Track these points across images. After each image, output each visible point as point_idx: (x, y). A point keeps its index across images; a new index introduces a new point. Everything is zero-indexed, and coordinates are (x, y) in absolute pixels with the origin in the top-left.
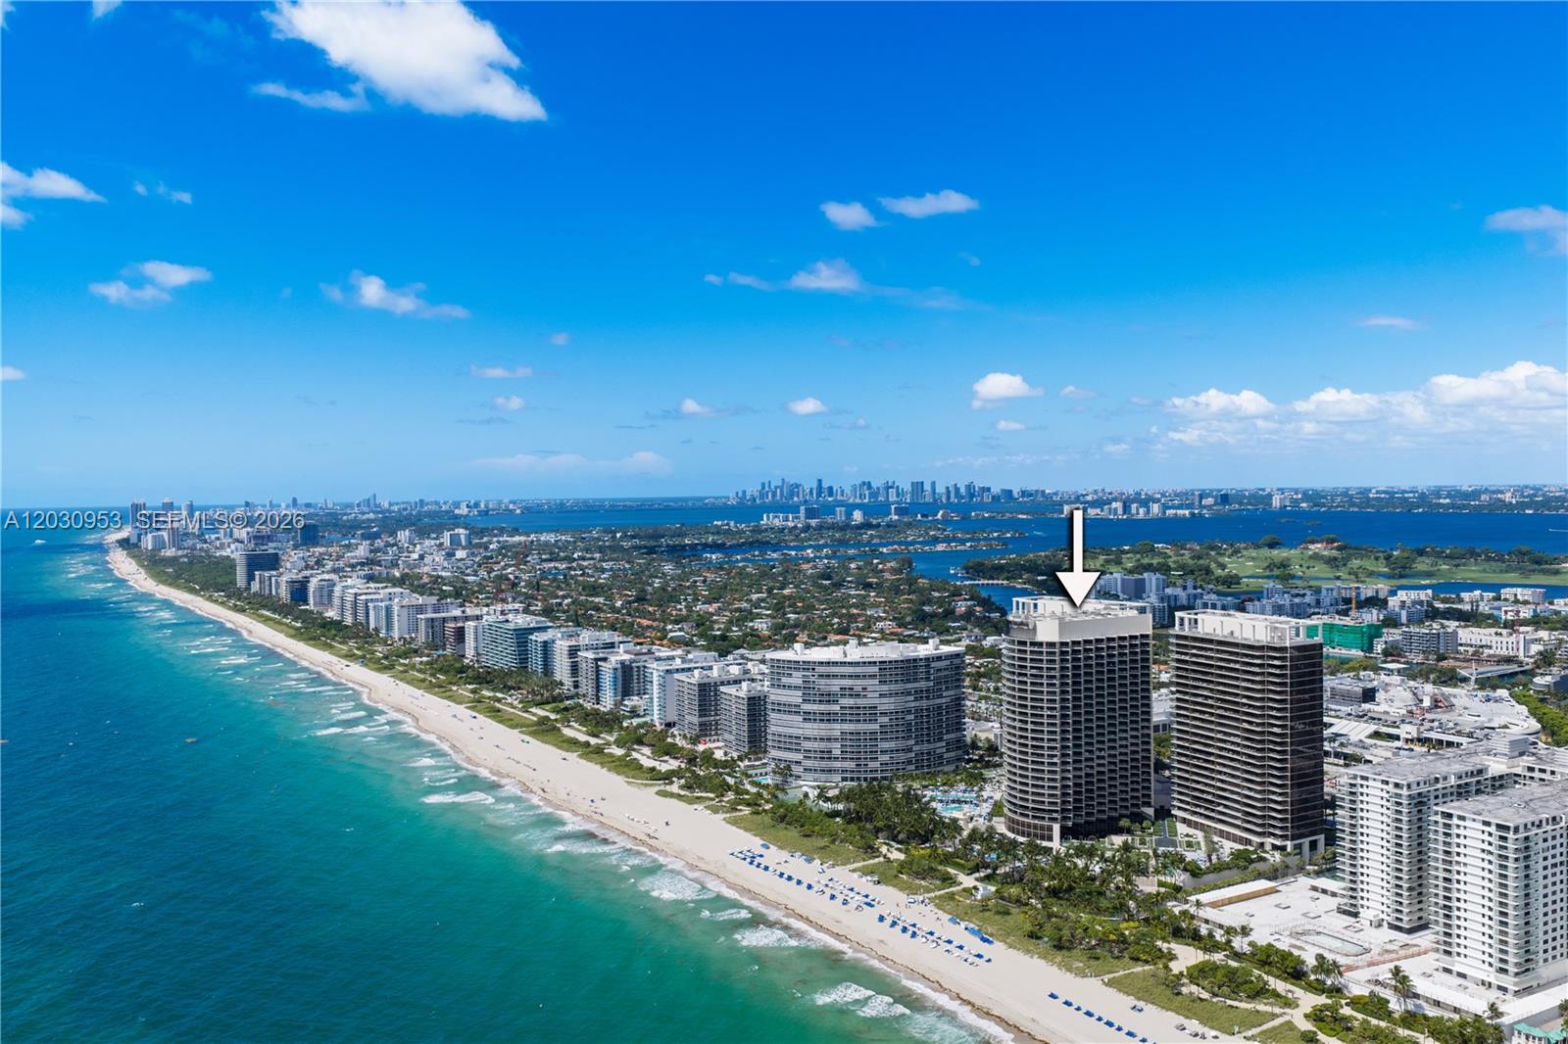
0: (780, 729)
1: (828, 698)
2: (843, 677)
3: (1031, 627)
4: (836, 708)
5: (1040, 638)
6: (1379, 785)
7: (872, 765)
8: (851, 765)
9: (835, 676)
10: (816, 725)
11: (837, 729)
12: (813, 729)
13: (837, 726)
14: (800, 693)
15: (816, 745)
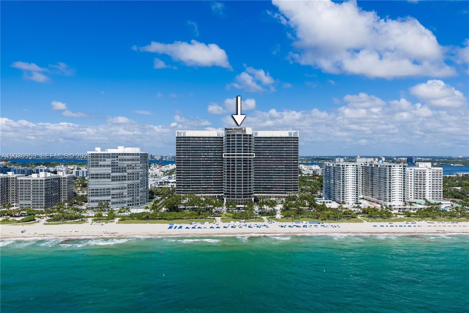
1: (123, 170)
2: (128, 160)
3: (243, 130)
4: (126, 174)
5: (247, 134)
6: (352, 167)
7: (137, 198)
8: (130, 199)
9: (125, 160)
10: (117, 182)
11: (126, 183)
12: (116, 184)
13: (127, 182)
14: (110, 168)
15: (117, 191)
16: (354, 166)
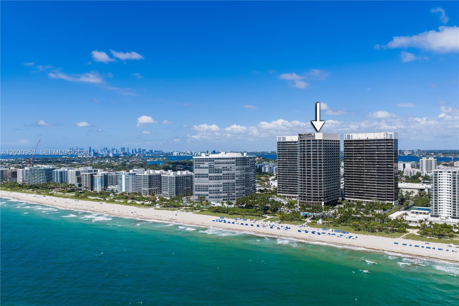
0: (199, 184)
1: (218, 171)
2: (224, 163)
3: (313, 135)
4: (221, 174)
5: (316, 139)
6: (447, 173)
7: (233, 194)
8: (226, 195)
9: (221, 163)
10: (214, 181)
11: (221, 182)
12: (213, 182)
13: (222, 181)
14: (208, 170)
15: (214, 188)
16: (450, 172)
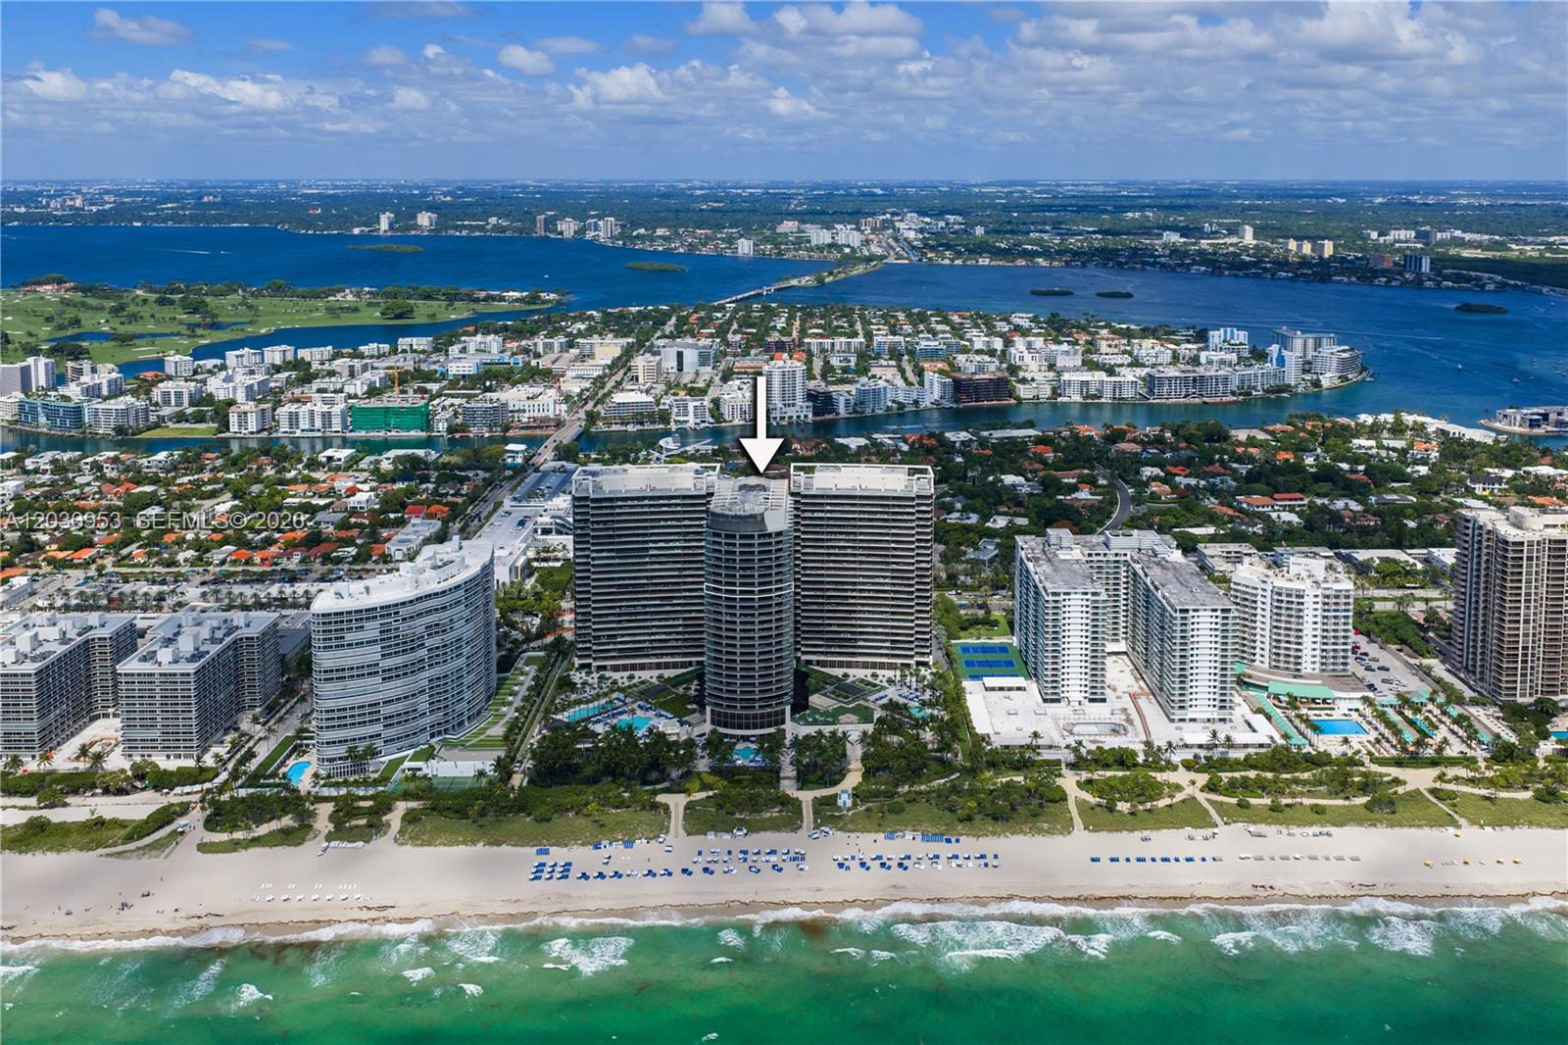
0: (342, 703)
2: (429, 612)
5: (771, 529)
9: (420, 615)
11: (423, 679)
14: (378, 648)
